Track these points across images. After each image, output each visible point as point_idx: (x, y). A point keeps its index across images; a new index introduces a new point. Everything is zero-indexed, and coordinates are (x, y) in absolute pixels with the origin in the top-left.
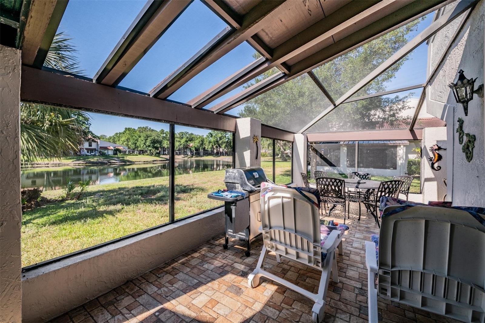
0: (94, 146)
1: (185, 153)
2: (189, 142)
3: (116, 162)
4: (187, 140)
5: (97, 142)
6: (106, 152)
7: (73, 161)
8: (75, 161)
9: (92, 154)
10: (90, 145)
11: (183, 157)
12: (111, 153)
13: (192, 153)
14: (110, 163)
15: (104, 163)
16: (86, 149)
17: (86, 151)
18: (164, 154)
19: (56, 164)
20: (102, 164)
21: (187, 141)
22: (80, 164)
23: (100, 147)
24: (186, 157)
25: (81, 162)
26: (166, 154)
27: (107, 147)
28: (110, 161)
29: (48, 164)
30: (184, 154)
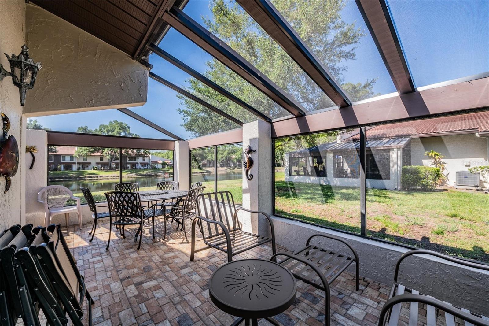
0: (147, 160)
1: (229, 165)
2: (231, 154)
3: (161, 174)
4: (230, 152)
5: (149, 157)
6: (156, 165)
7: (127, 174)
8: (129, 174)
9: (145, 167)
10: (144, 160)
11: (226, 169)
12: (160, 166)
13: (235, 165)
14: (157, 175)
15: (152, 175)
16: (141, 163)
17: (140, 165)
18: (209, 167)
19: (114, 177)
20: (150, 176)
21: (229, 154)
22: (132, 176)
23: (152, 161)
24: (229, 169)
25: (133, 174)
26: (211, 167)
27: (157, 161)
28: (156, 173)
29: (108, 177)
30: (227, 166)
